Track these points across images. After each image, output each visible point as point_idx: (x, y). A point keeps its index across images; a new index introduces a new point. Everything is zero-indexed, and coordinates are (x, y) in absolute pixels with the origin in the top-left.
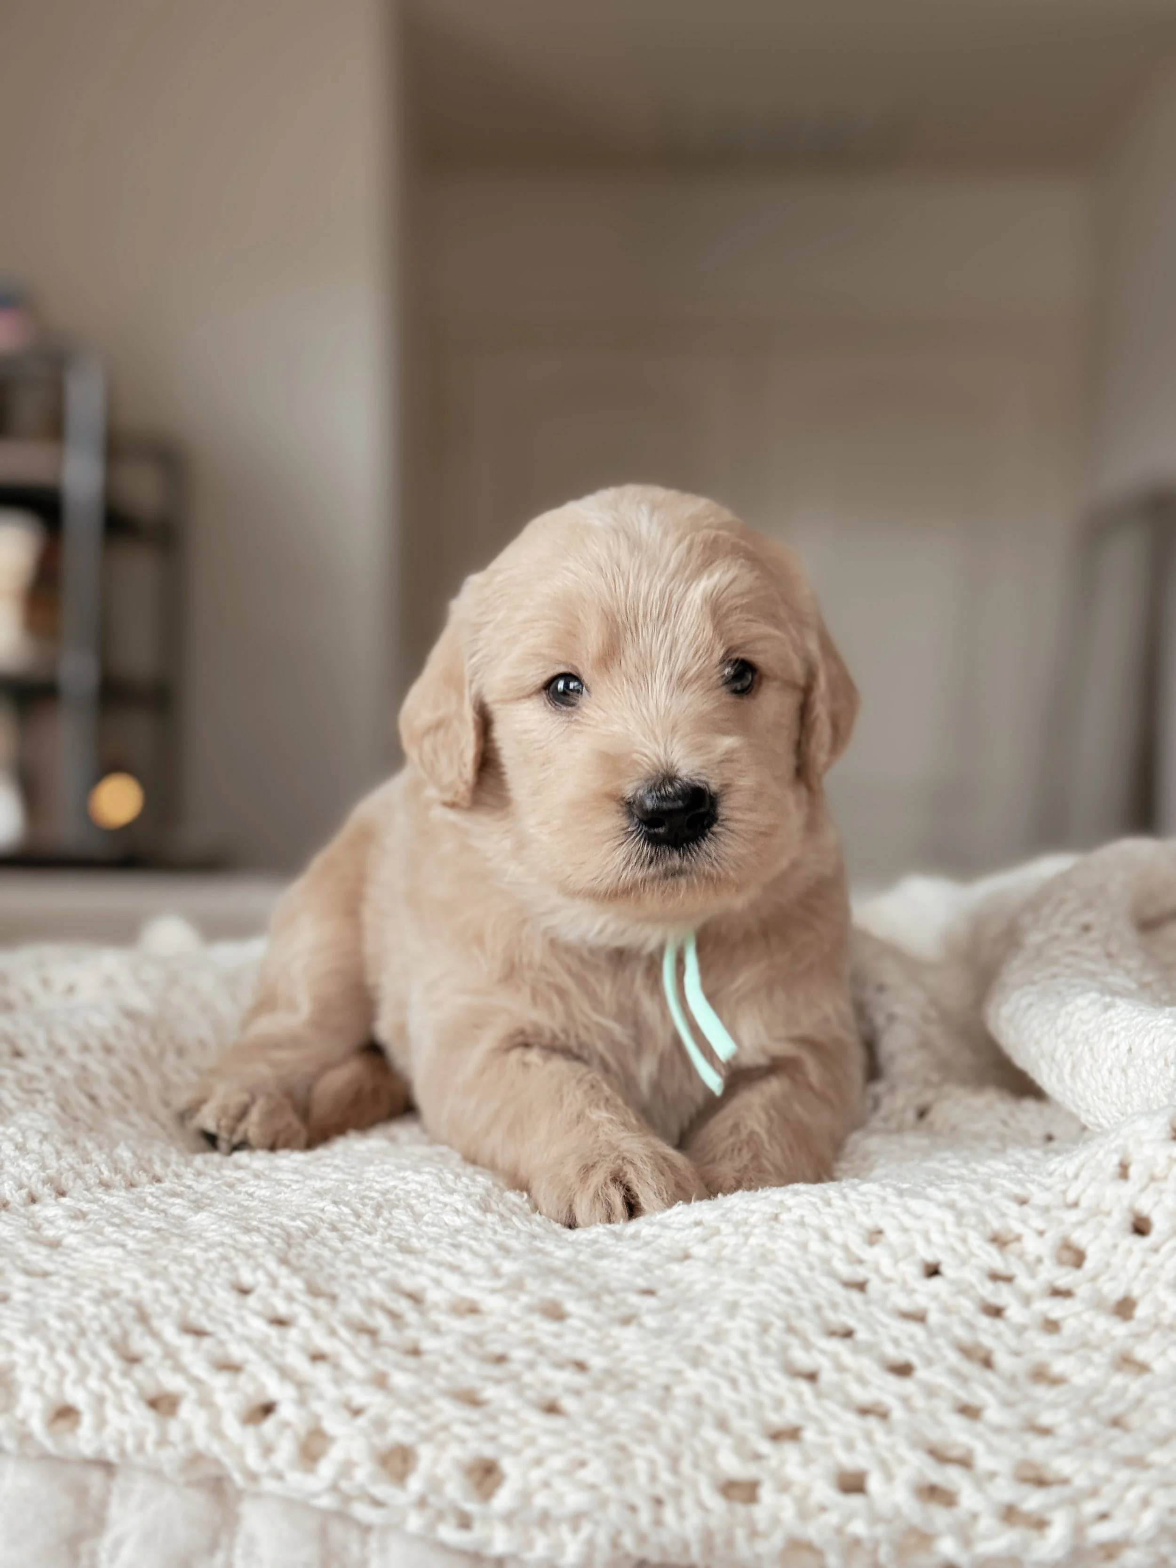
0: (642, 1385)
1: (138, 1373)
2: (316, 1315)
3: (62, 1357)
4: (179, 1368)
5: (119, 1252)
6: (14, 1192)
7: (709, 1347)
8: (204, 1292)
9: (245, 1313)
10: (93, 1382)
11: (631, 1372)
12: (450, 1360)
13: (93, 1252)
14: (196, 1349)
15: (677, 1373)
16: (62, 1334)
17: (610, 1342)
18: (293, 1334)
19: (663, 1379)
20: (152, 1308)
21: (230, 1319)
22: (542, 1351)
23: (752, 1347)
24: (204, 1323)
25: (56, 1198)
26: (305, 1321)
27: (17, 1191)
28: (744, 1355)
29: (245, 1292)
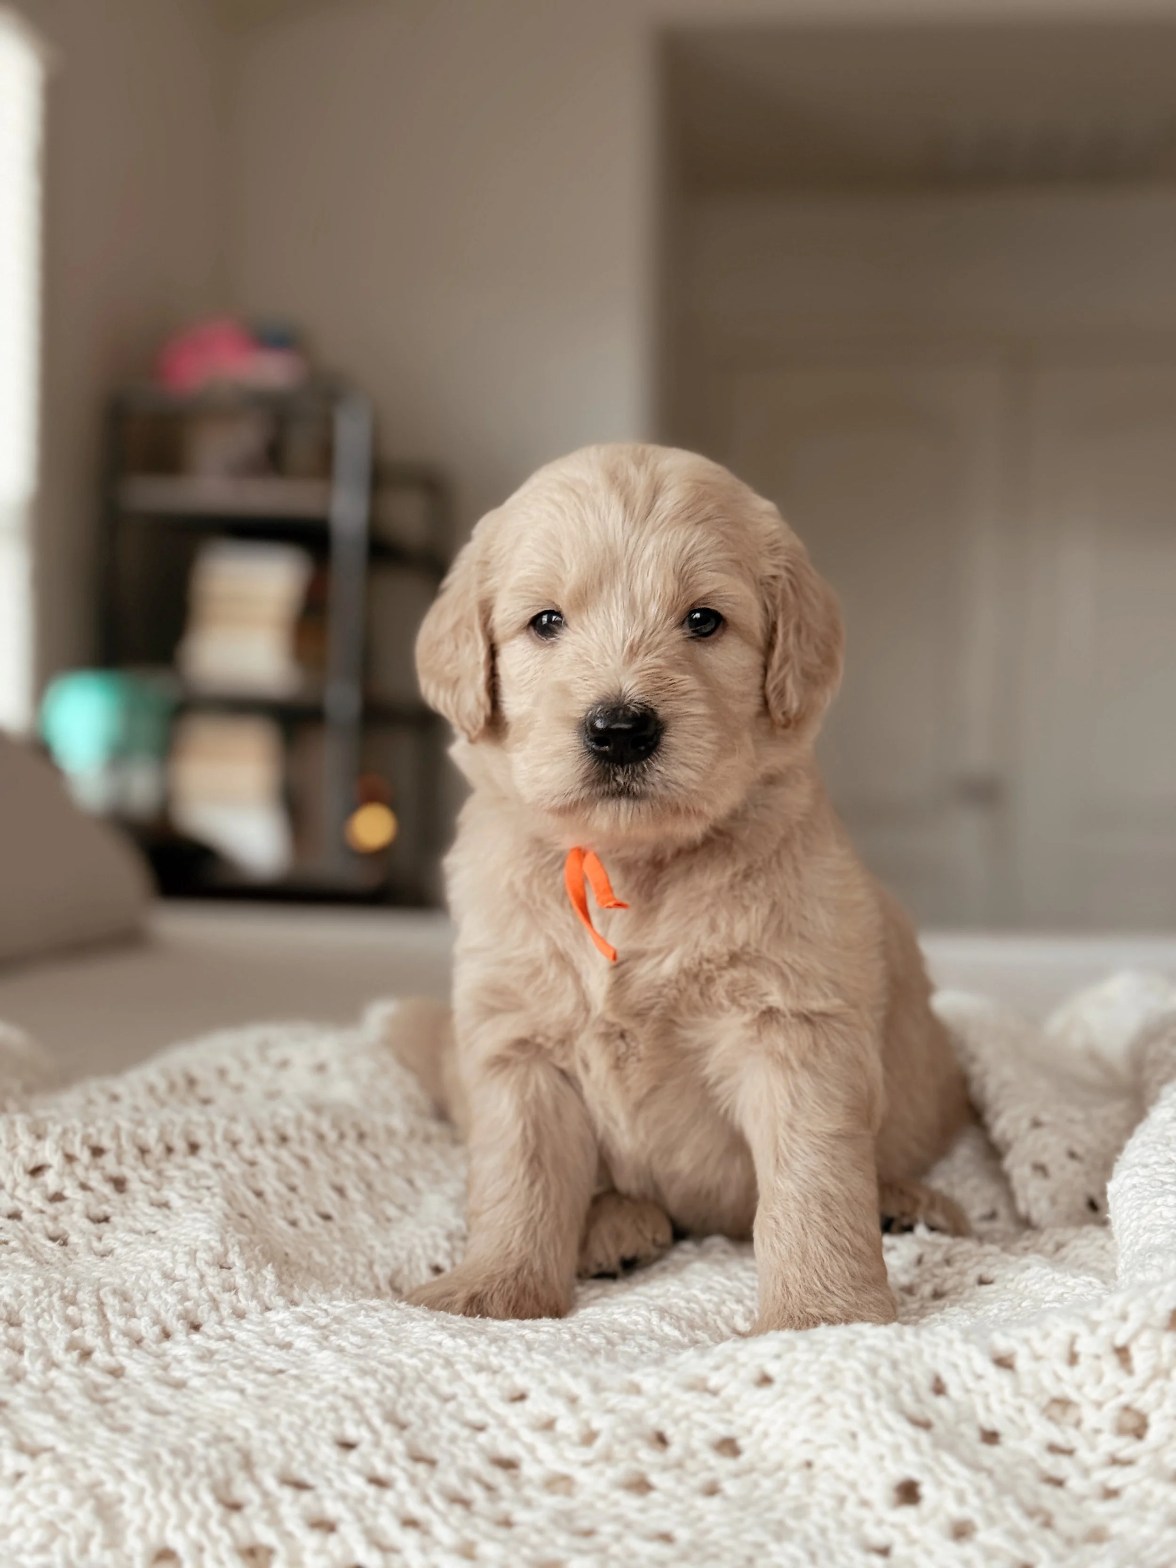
0: (727, 1556)
1: (236, 1521)
2: (413, 1480)
3: (165, 1497)
4: (275, 1521)
5: (236, 1397)
6: (148, 1328)
7: (791, 1522)
8: (309, 1445)
9: (345, 1470)
10: (192, 1530)
11: (716, 1543)
12: (540, 1531)
13: (213, 1396)
14: (295, 1502)
15: (760, 1546)
16: (170, 1472)
17: (693, 1514)
18: (389, 1496)
19: (747, 1551)
20: (258, 1457)
21: (330, 1474)
22: (628, 1525)
23: (830, 1523)
24: (305, 1475)
25: (188, 1334)
26: (402, 1484)
27: (151, 1327)
28: (823, 1531)
29: (348, 1446)
